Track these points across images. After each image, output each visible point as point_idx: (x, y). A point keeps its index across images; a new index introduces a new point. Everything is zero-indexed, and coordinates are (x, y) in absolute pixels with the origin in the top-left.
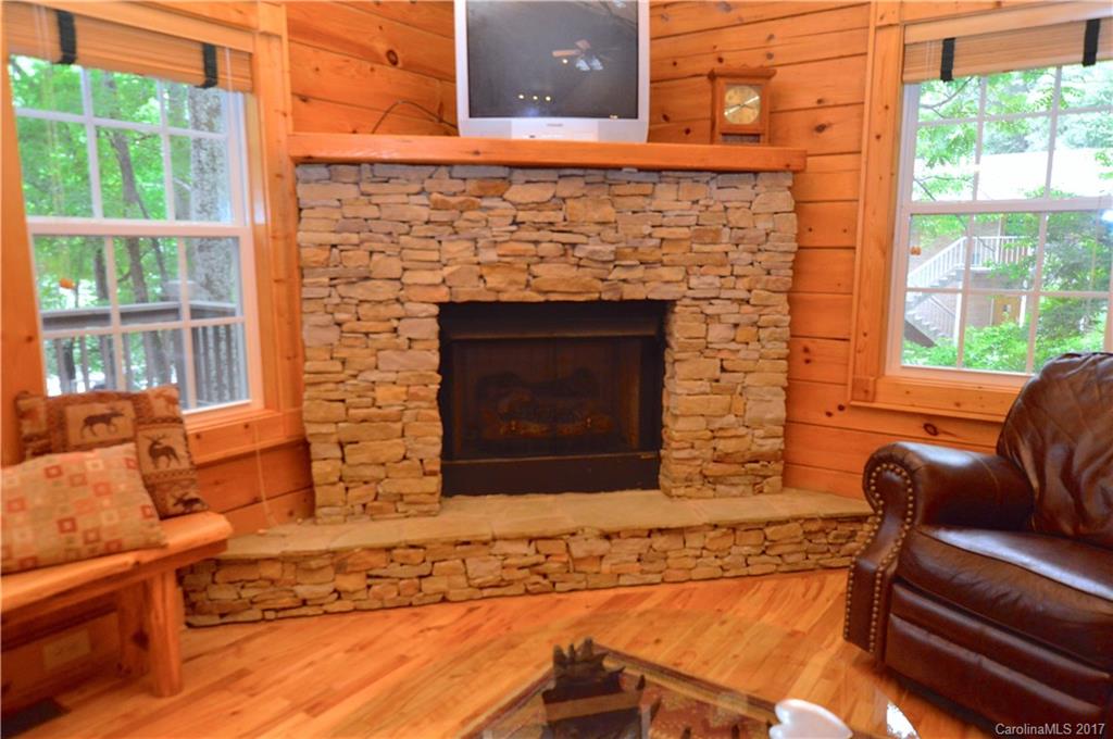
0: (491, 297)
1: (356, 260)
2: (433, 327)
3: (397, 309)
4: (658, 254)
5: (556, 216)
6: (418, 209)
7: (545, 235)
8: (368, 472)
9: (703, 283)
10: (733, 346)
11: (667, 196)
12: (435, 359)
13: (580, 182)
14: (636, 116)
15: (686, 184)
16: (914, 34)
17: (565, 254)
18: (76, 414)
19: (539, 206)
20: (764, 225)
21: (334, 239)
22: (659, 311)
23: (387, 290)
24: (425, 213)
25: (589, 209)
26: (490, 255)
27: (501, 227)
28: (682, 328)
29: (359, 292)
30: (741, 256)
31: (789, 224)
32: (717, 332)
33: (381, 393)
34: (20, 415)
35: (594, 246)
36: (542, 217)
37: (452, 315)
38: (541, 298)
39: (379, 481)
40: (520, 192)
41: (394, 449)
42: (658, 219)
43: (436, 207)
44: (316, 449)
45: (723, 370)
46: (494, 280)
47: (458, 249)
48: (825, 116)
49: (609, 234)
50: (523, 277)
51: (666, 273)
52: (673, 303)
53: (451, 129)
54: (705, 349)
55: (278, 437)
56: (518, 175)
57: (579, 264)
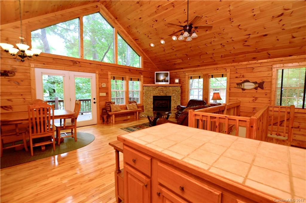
1: (147, 93)
2: (153, 98)
4: (170, 92)
6: (152, 89)
9: (174, 95)
11: (170, 88)
12: (153, 100)
13: (164, 87)
14: (168, 82)
16: (189, 76)
17: (162, 92)
19: (160, 89)
20: (178, 90)
21: (146, 91)
22: (170, 97)
23: (149, 95)
25: (164, 89)
26: (157, 92)
27: (158, 90)
28: (172, 98)
29: (147, 95)
30: (176, 93)
31: (180, 90)
32: (175, 99)
33: (149, 103)
36: (161, 90)
37: (154, 97)
38: (161, 96)
40: (159, 88)
41: (149, 107)
42: (170, 90)
44: (144, 106)
46: (157, 94)
47: (154, 92)
48: (184, 82)
49: (166, 91)
50: (159, 94)
51: (170, 94)
52: (171, 96)
53: (154, 83)
54: (174, 100)
55: (142, 105)
57: (164, 93)
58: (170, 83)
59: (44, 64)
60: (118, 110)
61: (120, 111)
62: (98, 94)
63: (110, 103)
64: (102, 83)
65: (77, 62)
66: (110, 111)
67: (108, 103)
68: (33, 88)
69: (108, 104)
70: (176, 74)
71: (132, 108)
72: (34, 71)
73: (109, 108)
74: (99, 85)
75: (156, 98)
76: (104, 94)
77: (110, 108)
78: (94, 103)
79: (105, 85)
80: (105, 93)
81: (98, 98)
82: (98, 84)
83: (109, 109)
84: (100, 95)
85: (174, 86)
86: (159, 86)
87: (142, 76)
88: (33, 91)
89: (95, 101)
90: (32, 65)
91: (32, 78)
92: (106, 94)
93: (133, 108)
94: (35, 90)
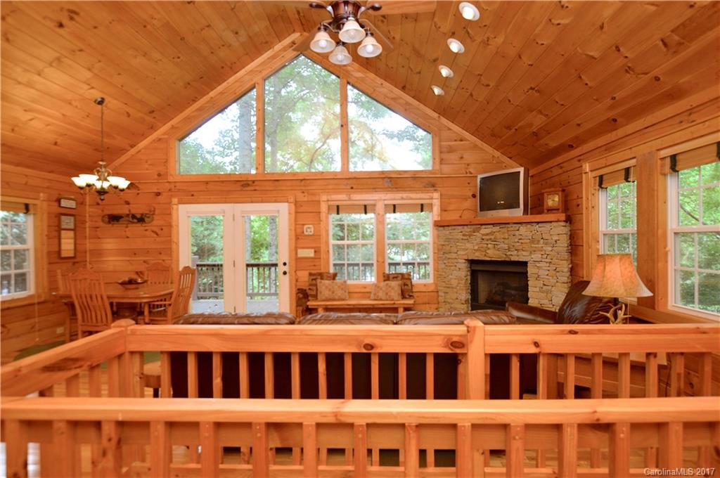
0: (476, 259)
1: (448, 248)
2: (467, 266)
3: (456, 261)
4: (521, 247)
5: (493, 237)
6: (460, 236)
7: (489, 242)
8: (449, 301)
9: (536, 257)
10: (547, 277)
11: (523, 229)
13: (498, 227)
14: (519, 207)
15: (529, 226)
16: (594, 174)
17: (494, 247)
18: (391, 277)
19: (487, 234)
20: (556, 238)
21: (443, 243)
22: (525, 264)
23: (454, 256)
24: (462, 237)
25: (501, 235)
27: (479, 240)
28: (531, 270)
29: (448, 256)
30: (548, 249)
31: (566, 237)
32: (543, 273)
33: (453, 281)
34: (384, 276)
35: (502, 245)
36: (488, 237)
38: (489, 259)
39: (452, 304)
40: (484, 230)
41: (455, 296)
42: (520, 237)
43: (464, 235)
44: (440, 294)
45: (544, 285)
46: (477, 254)
47: (469, 246)
49: (506, 241)
50: (484, 253)
51: (524, 253)
52: (527, 262)
54: (538, 277)
56: (484, 227)
57: (498, 250)
58: (526, 212)
59: (193, 195)
60: (336, 297)
61: (343, 300)
62: (294, 252)
63: (319, 277)
64: (304, 225)
65: (249, 183)
66: (315, 297)
67: (314, 275)
68: (175, 240)
69: (313, 280)
70: (560, 171)
71: (381, 294)
72: (177, 209)
73: (315, 288)
74: (295, 230)
75: (477, 268)
76: (310, 253)
77: (317, 290)
78: (285, 273)
79: (312, 230)
80: (313, 250)
81: (294, 262)
82: (293, 228)
83: (314, 293)
84: (299, 255)
85: (538, 223)
86: (482, 225)
87: (436, 195)
88: (174, 246)
89: (286, 268)
90: (175, 200)
91: (174, 224)
92: (315, 252)
93: (387, 294)
94: (177, 244)
